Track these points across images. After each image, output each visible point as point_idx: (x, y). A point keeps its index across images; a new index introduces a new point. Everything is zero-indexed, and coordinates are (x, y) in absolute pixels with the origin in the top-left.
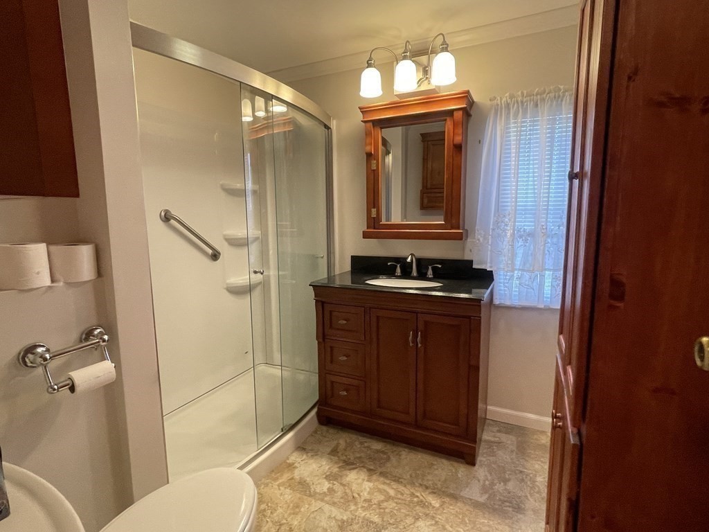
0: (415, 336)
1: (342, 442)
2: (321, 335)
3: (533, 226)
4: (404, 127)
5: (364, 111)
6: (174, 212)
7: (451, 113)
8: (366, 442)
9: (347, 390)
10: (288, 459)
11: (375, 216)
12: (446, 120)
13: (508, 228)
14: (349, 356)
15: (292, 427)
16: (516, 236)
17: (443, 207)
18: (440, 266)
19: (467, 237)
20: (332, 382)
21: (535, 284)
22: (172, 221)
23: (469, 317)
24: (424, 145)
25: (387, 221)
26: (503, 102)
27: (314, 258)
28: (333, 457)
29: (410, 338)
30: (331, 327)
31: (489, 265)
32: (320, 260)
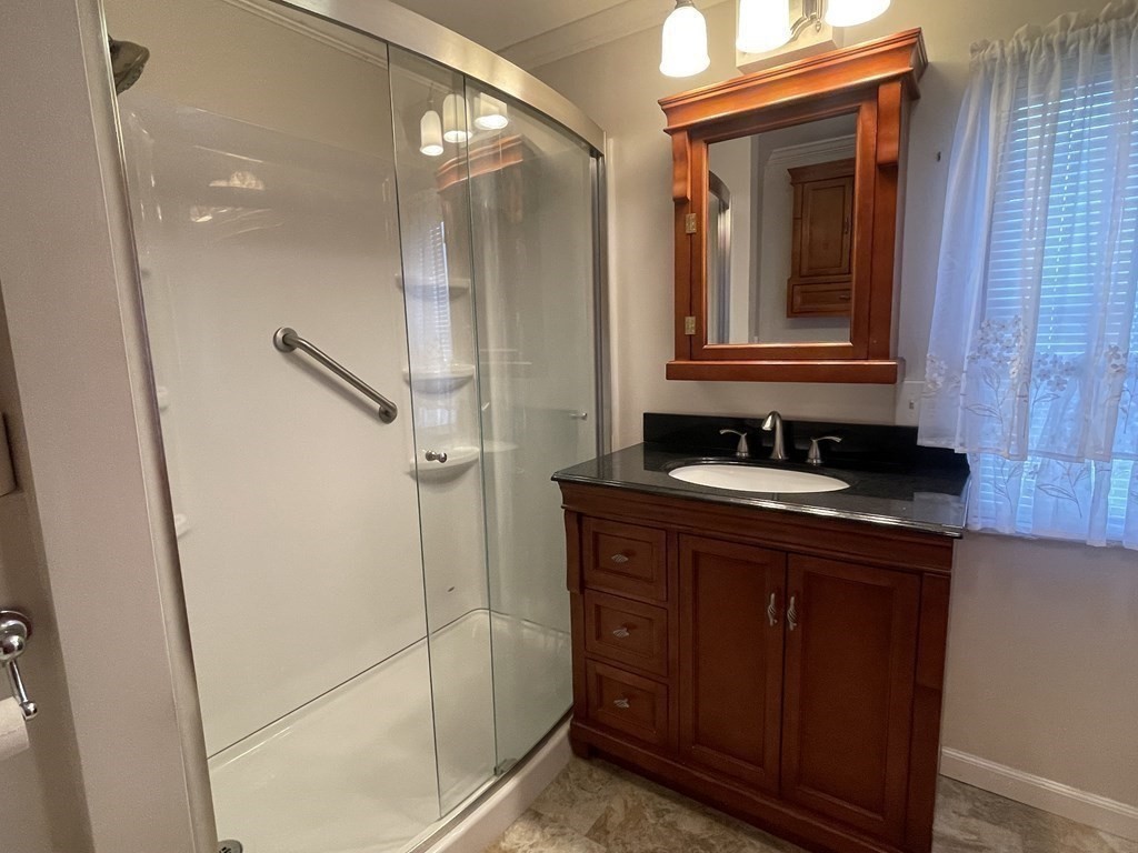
0: (782, 604)
1: (617, 805)
2: (576, 578)
3: (1079, 348)
4: (757, 135)
5: (670, 108)
6: (303, 334)
7: (871, 90)
8: (668, 811)
9: (630, 698)
10: (503, 837)
11: (693, 332)
12: (857, 110)
13: (1013, 355)
14: (634, 627)
15: (517, 767)
16: (1035, 371)
17: (848, 310)
18: (838, 440)
19: (904, 375)
20: (600, 678)
21: (1079, 487)
22: (299, 351)
23: (920, 573)
24: (795, 194)
25: (719, 343)
26: (1007, 50)
27: (569, 419)
28: (595, 845)
29: (771, 607)
30: (597, 565)
31: (958, 439)
32: (580, 422)
